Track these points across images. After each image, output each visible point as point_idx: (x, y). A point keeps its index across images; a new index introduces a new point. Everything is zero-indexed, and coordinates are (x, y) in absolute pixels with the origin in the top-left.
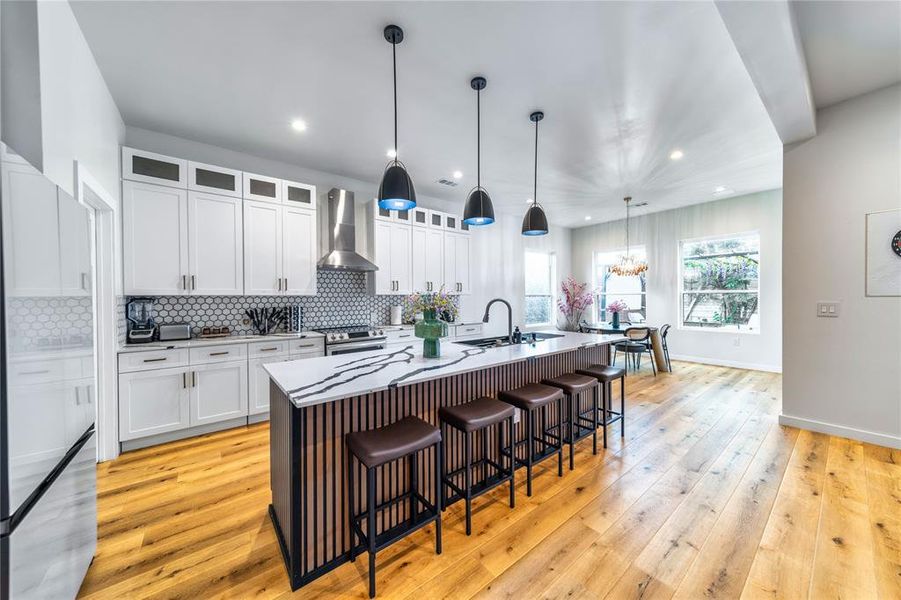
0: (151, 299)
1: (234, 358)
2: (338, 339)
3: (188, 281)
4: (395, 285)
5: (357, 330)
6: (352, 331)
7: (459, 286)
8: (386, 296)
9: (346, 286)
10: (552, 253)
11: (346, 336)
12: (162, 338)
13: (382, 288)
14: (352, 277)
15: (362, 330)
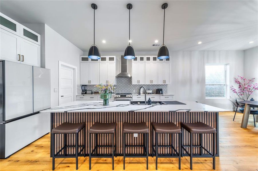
0: (86, 86)
1: (95, 99)
2: (117, 97)
3: (90, 82)
4: (139, 82)
5: (123, 95)
6: (122, 95)
7: (164, 81)
8: (136, 85)
9: (126, 82)
10: (227, 65)
11: (119, 96)
12: (87, 93)
13: (134, 82)
14: (126, 79)
15: (125, 95)
